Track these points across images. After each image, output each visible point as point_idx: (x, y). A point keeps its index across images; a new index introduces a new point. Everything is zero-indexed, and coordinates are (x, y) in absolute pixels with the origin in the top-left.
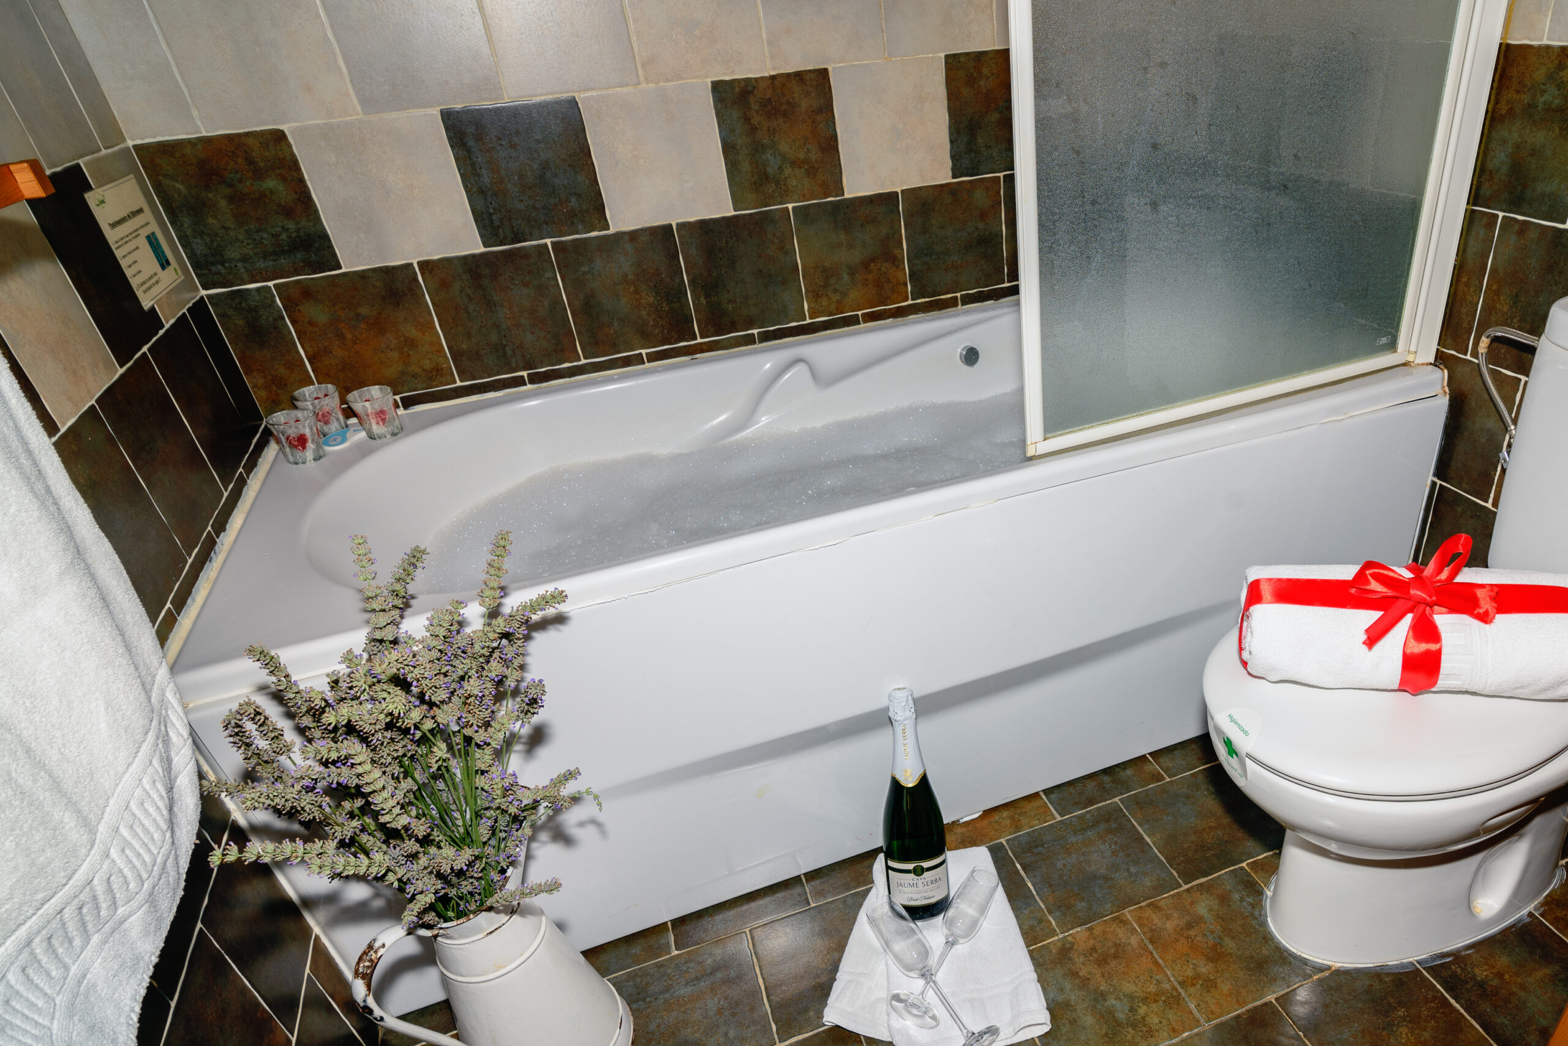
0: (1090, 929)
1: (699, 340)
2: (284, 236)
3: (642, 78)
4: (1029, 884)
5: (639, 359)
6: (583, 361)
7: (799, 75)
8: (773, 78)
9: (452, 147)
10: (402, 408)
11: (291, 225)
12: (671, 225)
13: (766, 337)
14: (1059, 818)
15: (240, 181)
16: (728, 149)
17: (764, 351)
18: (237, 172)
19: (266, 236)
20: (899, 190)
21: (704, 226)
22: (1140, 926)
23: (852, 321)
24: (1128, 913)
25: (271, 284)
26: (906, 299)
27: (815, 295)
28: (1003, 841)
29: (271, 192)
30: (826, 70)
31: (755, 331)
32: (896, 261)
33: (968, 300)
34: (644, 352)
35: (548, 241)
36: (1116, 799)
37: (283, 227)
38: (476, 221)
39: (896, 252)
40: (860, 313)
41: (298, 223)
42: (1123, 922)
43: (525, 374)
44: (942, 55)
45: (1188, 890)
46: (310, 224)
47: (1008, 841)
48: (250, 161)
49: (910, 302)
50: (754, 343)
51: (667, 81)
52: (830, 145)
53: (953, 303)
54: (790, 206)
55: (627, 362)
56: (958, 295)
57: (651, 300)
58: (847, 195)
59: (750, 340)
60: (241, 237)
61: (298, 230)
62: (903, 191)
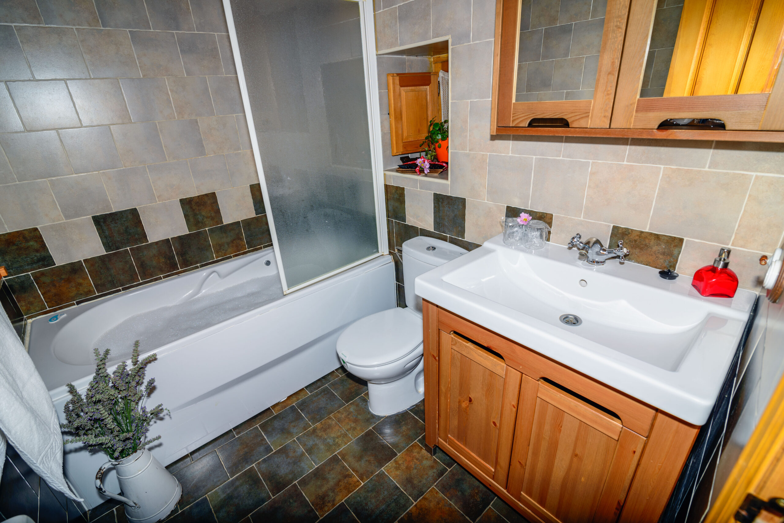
0: (321, 423)
1: (180, 270)
2: (35, 258)
3: (157, 201)
4: (303, 415)
5: (160, 278)
6: (141, 281)
7: (206, 195)
8: (198, 196)
9: (96, 226)
10: (76, 305)
11: (38, 255)
12: (169, 239)
13: (202, 266)
14: (310, 394)
15: (21, 244)
16: (186, 216)
17: (202, 270)
18: (20, 241)
19: (29, 259)
20: (240, 221)
21: (180, 238)
22: (335, 418)
23: (230, 257)
24: (331, 416)
25: (29, 273)
26: (246, 249)
27: (217, 252)
28: (294, 404)
29: (32, 246)
30: (215, 193)
31: (198, 265)
32: (242, 239)
33: (265, 247)
34: (162, 276)
35: (128, 248)
36: (326, 385)
37: (35, 256)
38: (104, 245)
39: (241, 237)
40: (232, 255)
41: (41, 254)
42: (330, 418)
43: (121, 288)
44: (249, 185)
45: (348, 405)
46: (45, 253)
47: (295, 404)
48: (24, 237)
49: (247, 250)
50: (198, 268)
51: (166, 200)
52: (218, 211)
53: (261, 248)
54: (207, 229)
55: (156, 280)
56: (262, 246)
57: (163, 260)
58: (224, 224)
59: (197, 267)
60: (19, 260)
61: (40, 256)
62: (241, 221)
